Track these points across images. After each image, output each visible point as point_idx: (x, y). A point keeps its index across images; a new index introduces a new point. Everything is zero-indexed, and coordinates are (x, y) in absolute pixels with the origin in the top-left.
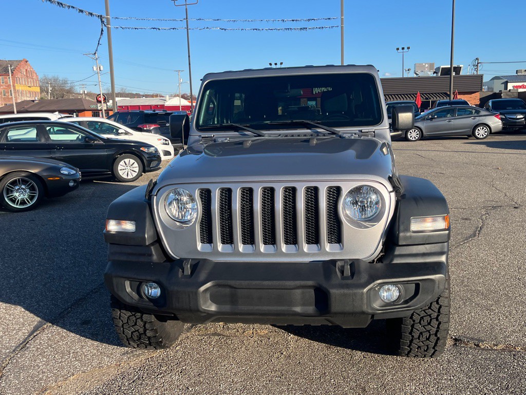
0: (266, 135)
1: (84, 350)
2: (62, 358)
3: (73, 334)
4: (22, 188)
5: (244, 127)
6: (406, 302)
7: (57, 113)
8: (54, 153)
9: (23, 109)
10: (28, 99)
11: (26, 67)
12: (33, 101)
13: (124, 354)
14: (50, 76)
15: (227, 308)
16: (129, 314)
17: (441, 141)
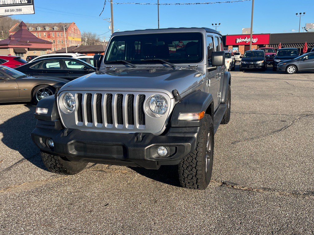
0: (137, 67)
1: (35, 173)
2: (23, 175)
3: (34, 165)
4: (45, 94)
5: (127, 62)
6: (170, 156)
7: (77, 53)
8: (67, 75)
9: (71, 51)
10: (75, 45)
11: (74, 27)
12: (77, 46)
13: (52, 176)
14: (87, 32)
15: (82, 153)
16: (48, 155)
17: (309, 74)
